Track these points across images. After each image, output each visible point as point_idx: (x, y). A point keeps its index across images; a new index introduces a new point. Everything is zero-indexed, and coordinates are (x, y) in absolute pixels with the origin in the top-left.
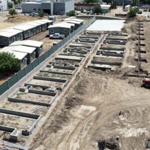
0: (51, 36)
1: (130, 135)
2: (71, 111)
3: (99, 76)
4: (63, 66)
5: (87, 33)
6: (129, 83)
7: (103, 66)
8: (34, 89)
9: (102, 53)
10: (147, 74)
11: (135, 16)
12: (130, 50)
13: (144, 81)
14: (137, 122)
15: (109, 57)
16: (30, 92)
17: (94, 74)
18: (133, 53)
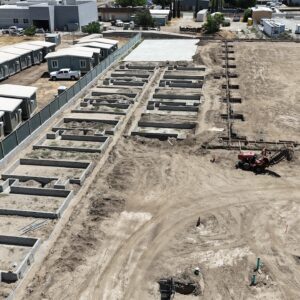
0: (53, 73)
1: (220, 263)
2: (102, 225)
3: (155, 150)
4: (81, 133)
5: (127, 66)
6: (213, 161)
7: (161, 131)
8: (23, 185)
9: (157, 106)
10: (246, 143)
11: (218, 30)
12: (212, 97)
13: (240, 157)
14: (231, 237)
15: (173, 113)
16: (14, 191)
17: (145, 147)
18: (217, 103)
